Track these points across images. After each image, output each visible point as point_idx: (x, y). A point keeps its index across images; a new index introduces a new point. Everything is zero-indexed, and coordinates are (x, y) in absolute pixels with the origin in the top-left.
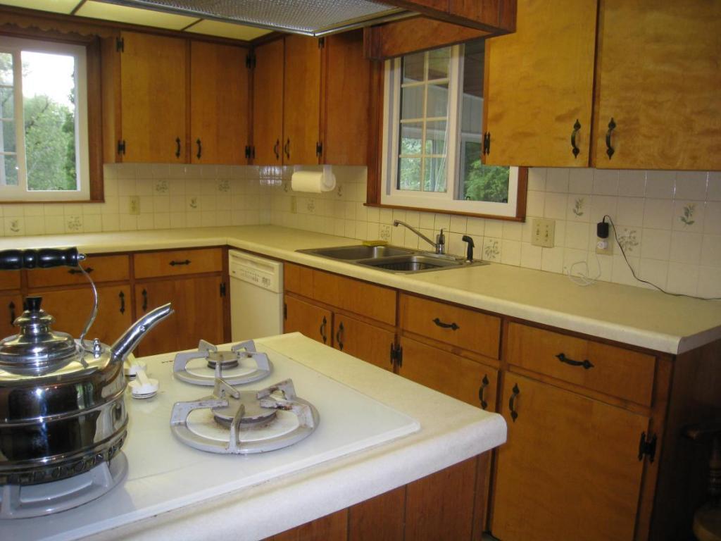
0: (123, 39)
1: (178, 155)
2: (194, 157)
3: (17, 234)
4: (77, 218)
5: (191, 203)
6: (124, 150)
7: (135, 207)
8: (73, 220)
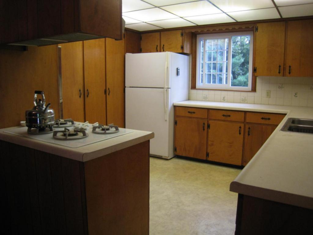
0: (258, 27)
1: (279, 73)
2: (287, 73)
3: (225, 101)
4: (245, 97)
5: (295, 94)
6: (256, 71)
7: (268, 94)
8: (244, 98)
